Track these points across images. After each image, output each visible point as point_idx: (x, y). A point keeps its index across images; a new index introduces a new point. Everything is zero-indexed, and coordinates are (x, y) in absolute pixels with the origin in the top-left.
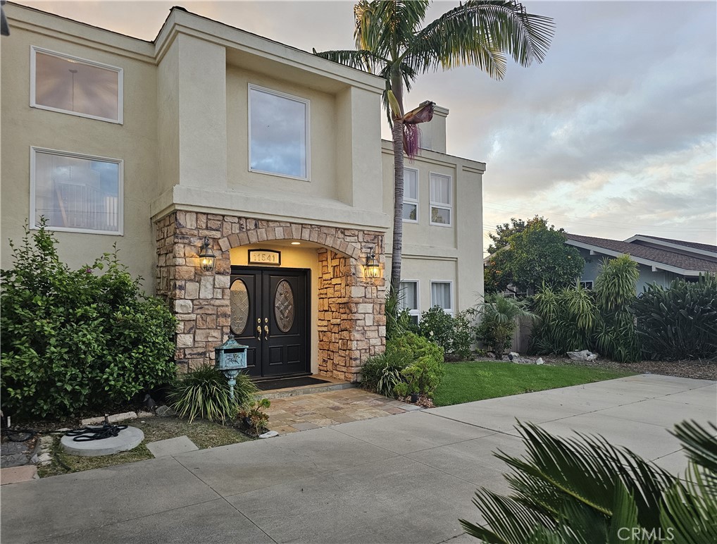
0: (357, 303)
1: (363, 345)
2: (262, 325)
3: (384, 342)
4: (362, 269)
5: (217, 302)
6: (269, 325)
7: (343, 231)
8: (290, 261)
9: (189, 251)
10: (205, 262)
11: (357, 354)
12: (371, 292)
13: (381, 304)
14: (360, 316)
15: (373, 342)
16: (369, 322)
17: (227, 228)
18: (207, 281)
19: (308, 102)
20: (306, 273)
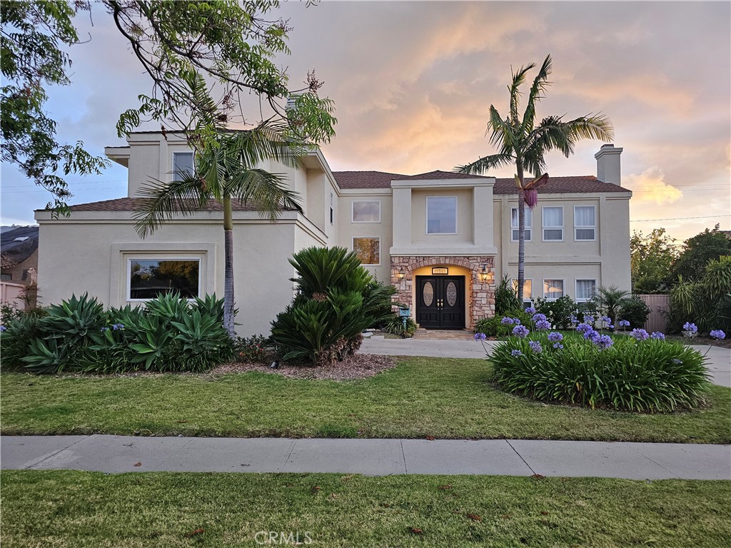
0: (477, 293)
1: (479, 313)
2: (440, 302)
3: (494, 312)
4: (480, 276)
5: (407, 291)
6: (443, 302)
7: (468, 258)
8: (453, 272)
9: (397, 272)
10: (401, 276)
11: (477, 318)
12: (486, 287)
13: (492, 293)
14: (478, 299)
15: (486, 312)
16: (484, 301)
17: (411, 262)
18: (403, 283)
19: (457, 197)
20: (463, 277)
